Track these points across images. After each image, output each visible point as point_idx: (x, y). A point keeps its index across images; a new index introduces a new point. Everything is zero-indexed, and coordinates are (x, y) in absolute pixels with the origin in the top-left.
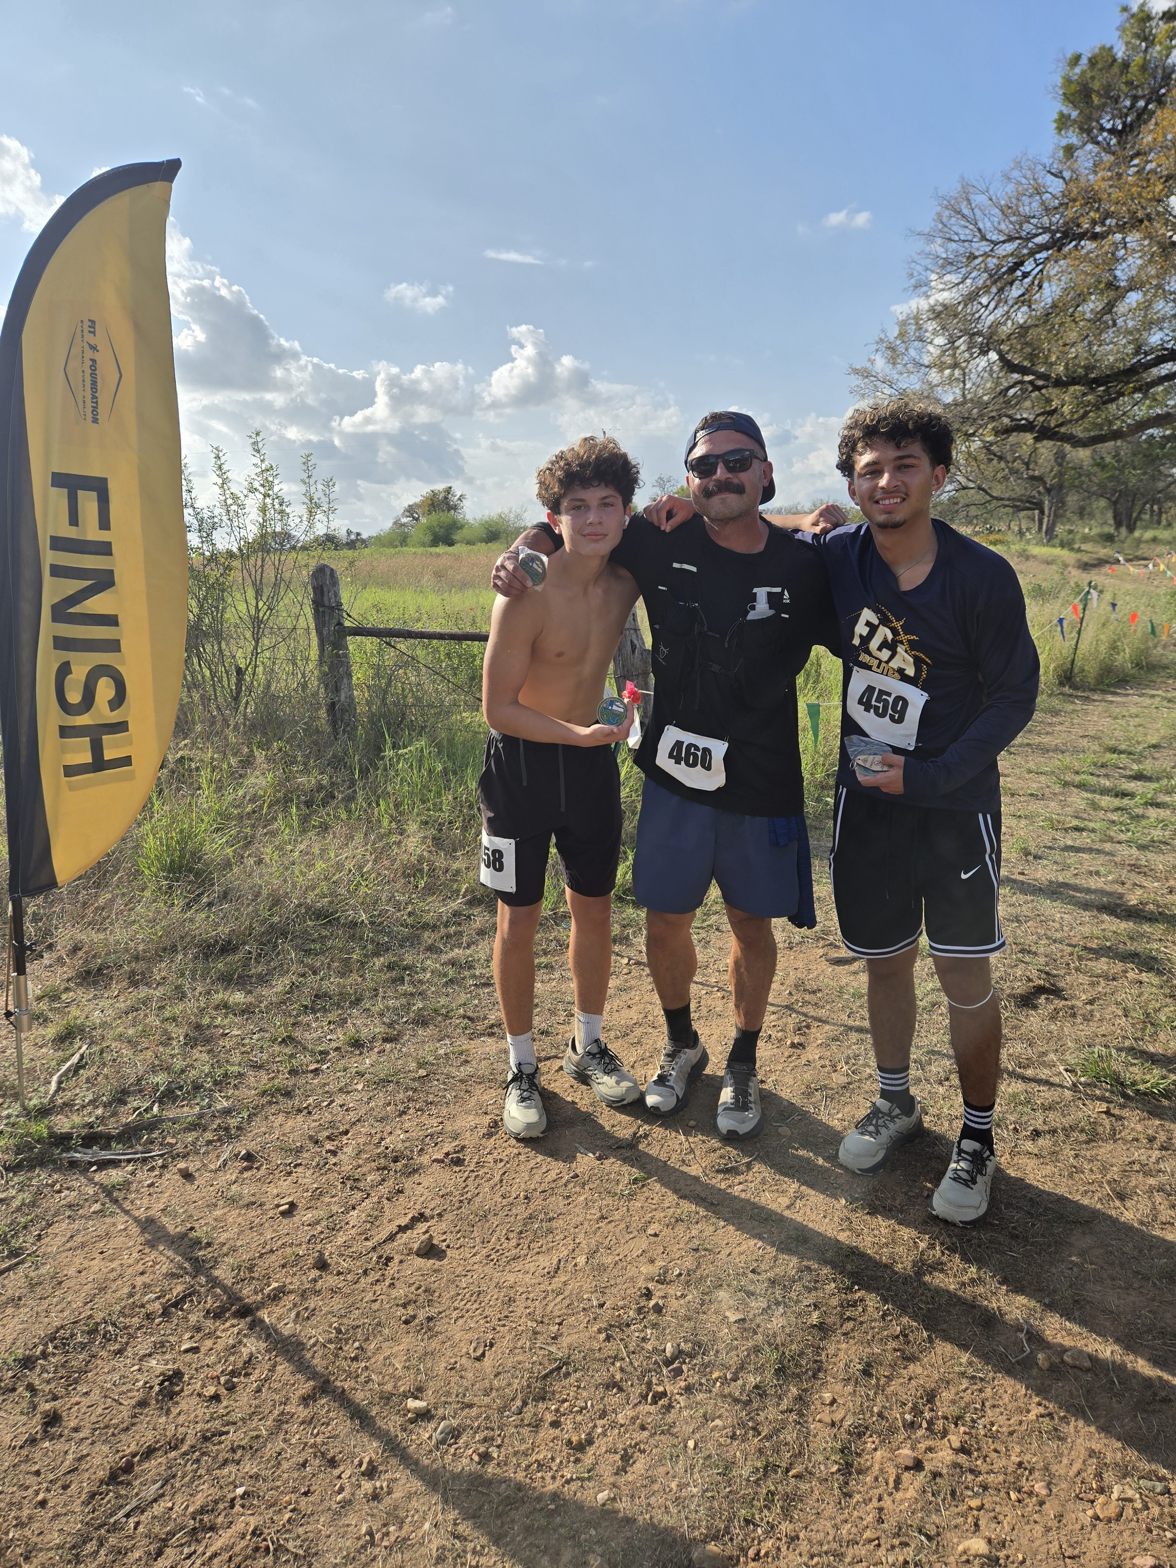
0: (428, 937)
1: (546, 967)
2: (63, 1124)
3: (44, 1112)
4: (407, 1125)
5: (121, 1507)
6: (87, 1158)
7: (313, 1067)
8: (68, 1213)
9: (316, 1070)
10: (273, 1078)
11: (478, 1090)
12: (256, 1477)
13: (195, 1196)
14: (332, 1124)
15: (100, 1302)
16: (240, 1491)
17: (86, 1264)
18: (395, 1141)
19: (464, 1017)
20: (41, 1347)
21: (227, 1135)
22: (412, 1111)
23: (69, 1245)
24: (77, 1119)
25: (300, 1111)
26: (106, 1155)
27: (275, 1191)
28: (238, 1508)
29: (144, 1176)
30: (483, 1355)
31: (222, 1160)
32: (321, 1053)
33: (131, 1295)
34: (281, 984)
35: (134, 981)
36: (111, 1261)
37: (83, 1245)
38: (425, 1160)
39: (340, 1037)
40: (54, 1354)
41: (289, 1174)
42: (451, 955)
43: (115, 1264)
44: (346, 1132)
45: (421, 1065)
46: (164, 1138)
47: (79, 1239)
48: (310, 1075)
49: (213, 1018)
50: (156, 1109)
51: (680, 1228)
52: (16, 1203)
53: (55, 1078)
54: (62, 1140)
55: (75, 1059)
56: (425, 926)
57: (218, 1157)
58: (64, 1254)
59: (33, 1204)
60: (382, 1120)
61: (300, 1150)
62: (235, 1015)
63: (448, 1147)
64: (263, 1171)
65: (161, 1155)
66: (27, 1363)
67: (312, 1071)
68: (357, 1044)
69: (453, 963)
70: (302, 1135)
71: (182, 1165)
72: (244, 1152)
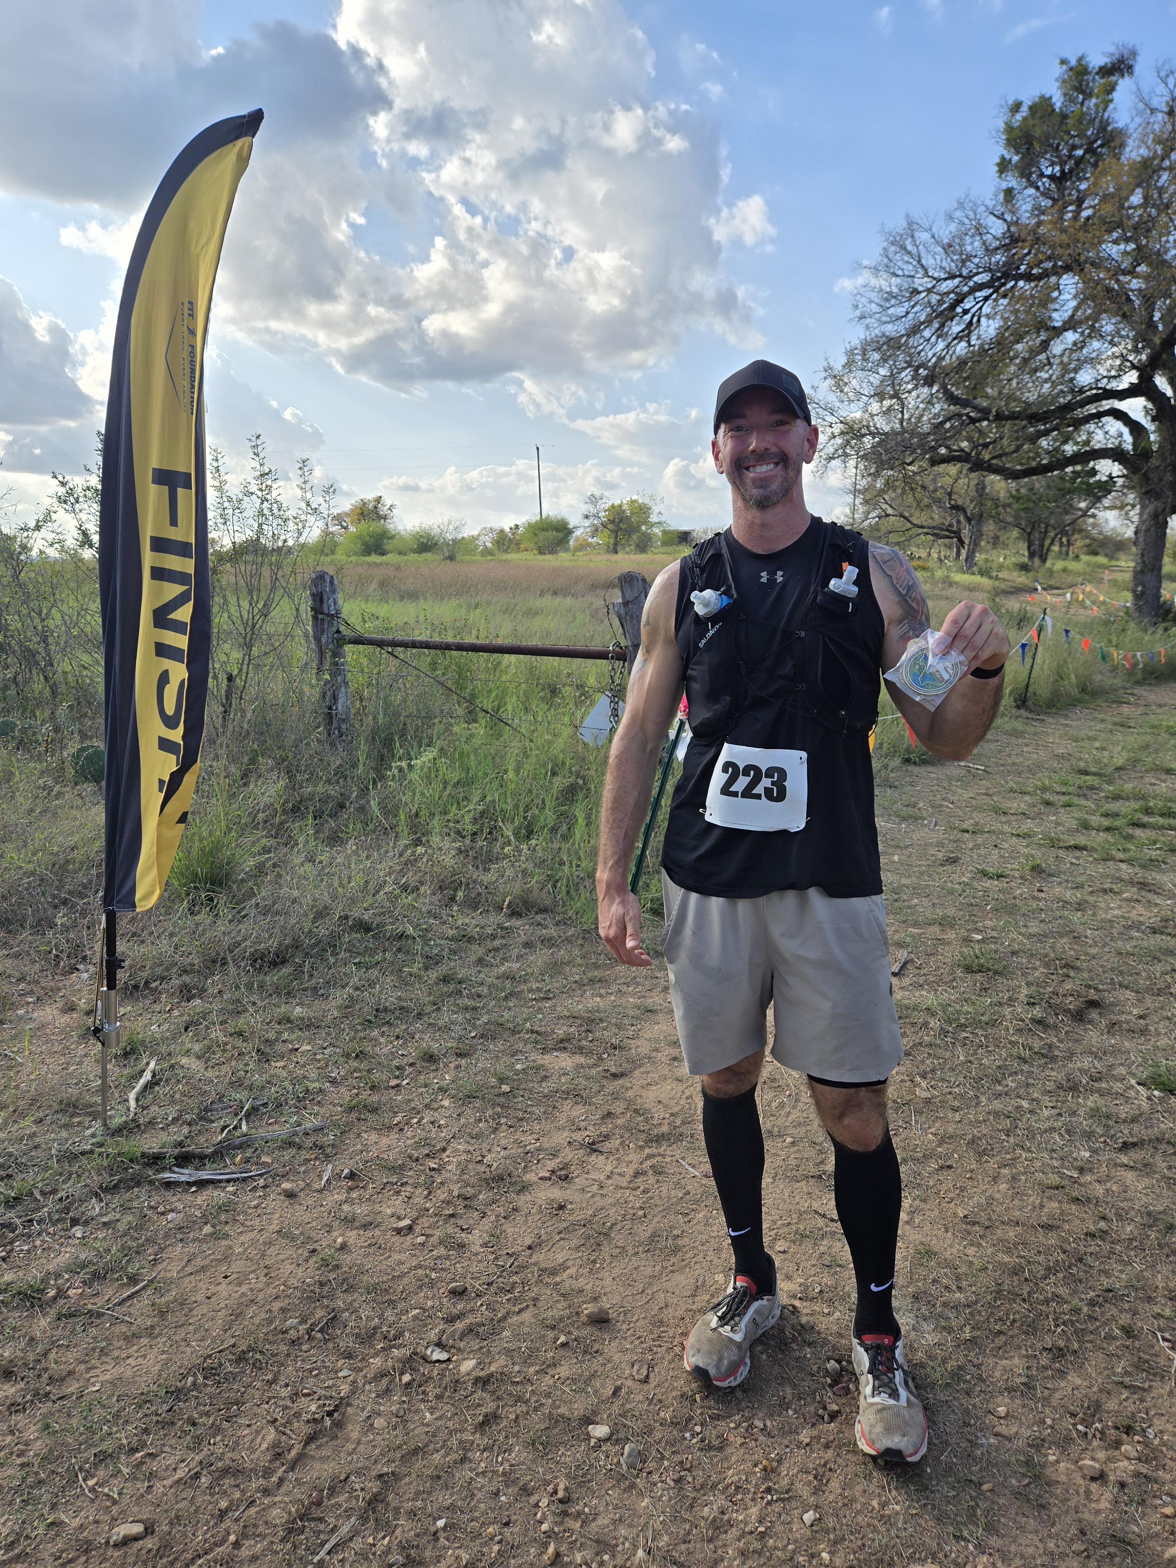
0: (477, 951)
1: (600, 981)
2: (151, 1143)
3: (131, 1128)
4: (503, 1142)
5: (322, 1544)
6: (183, 1178)
7: (393, 1082)
8: (180, 1236)
9: (398, 1086)
10: (357, 1095)
11: (567, 1105)
12: (452, 1508)
13: (307, 1217)
14: (428, 1141)
15: (237, 1329)
16: (441, 1523)
17: (213, 1289)
18: (495, 1159)
19: (532, 1032)
20: (191, 1379)
21: (325, 1153)
22: (504, 1127)
23: (189, 1269)
24: (164, 1137)
25: (390, 1128)
26: (204, 1175)
27: (389, 1211)
28: (443, 1541)
29: (248, 1197)
30: (647, 1376)
31: (325, 1179)
32: (398, 1068)
33: (270, 1321)
34: (339, 996)
35: (186, 993)
36: (240, 1284)
37: (203, 1269)
38: (531, 1177)
39: (412, 1052)
40: (206, 1385)
41: (398, 1193)
42: (503, 969)
43: (244, 1289)
44: (444, 1150)
45: (502, 1080)
46: (259, 1157)
47: (199, 1262)
48: (393, 1092)
49: (280, 1033)
50: (244, 1127)
51: (808, 1244)
52: (122, 1227)
53: (132, 1096)
54: (155, 1160)
55: (147, 1076)
56: (471, 939)
57: (320, 1177)
58: (187, 1280)
59: (140, 1227)
60: (477, 1137)
61: (402, 1167)
62: (301, 1029)
63: (551, 1165)
64: (370, 1191)
65: (261, 1175)
66: (178, 1394)
67: (393, 1087)
68: (430, 1058)
69: (509, 976)
70: (400, 1153)
71: (286, 1185)
72: (346, 1171)
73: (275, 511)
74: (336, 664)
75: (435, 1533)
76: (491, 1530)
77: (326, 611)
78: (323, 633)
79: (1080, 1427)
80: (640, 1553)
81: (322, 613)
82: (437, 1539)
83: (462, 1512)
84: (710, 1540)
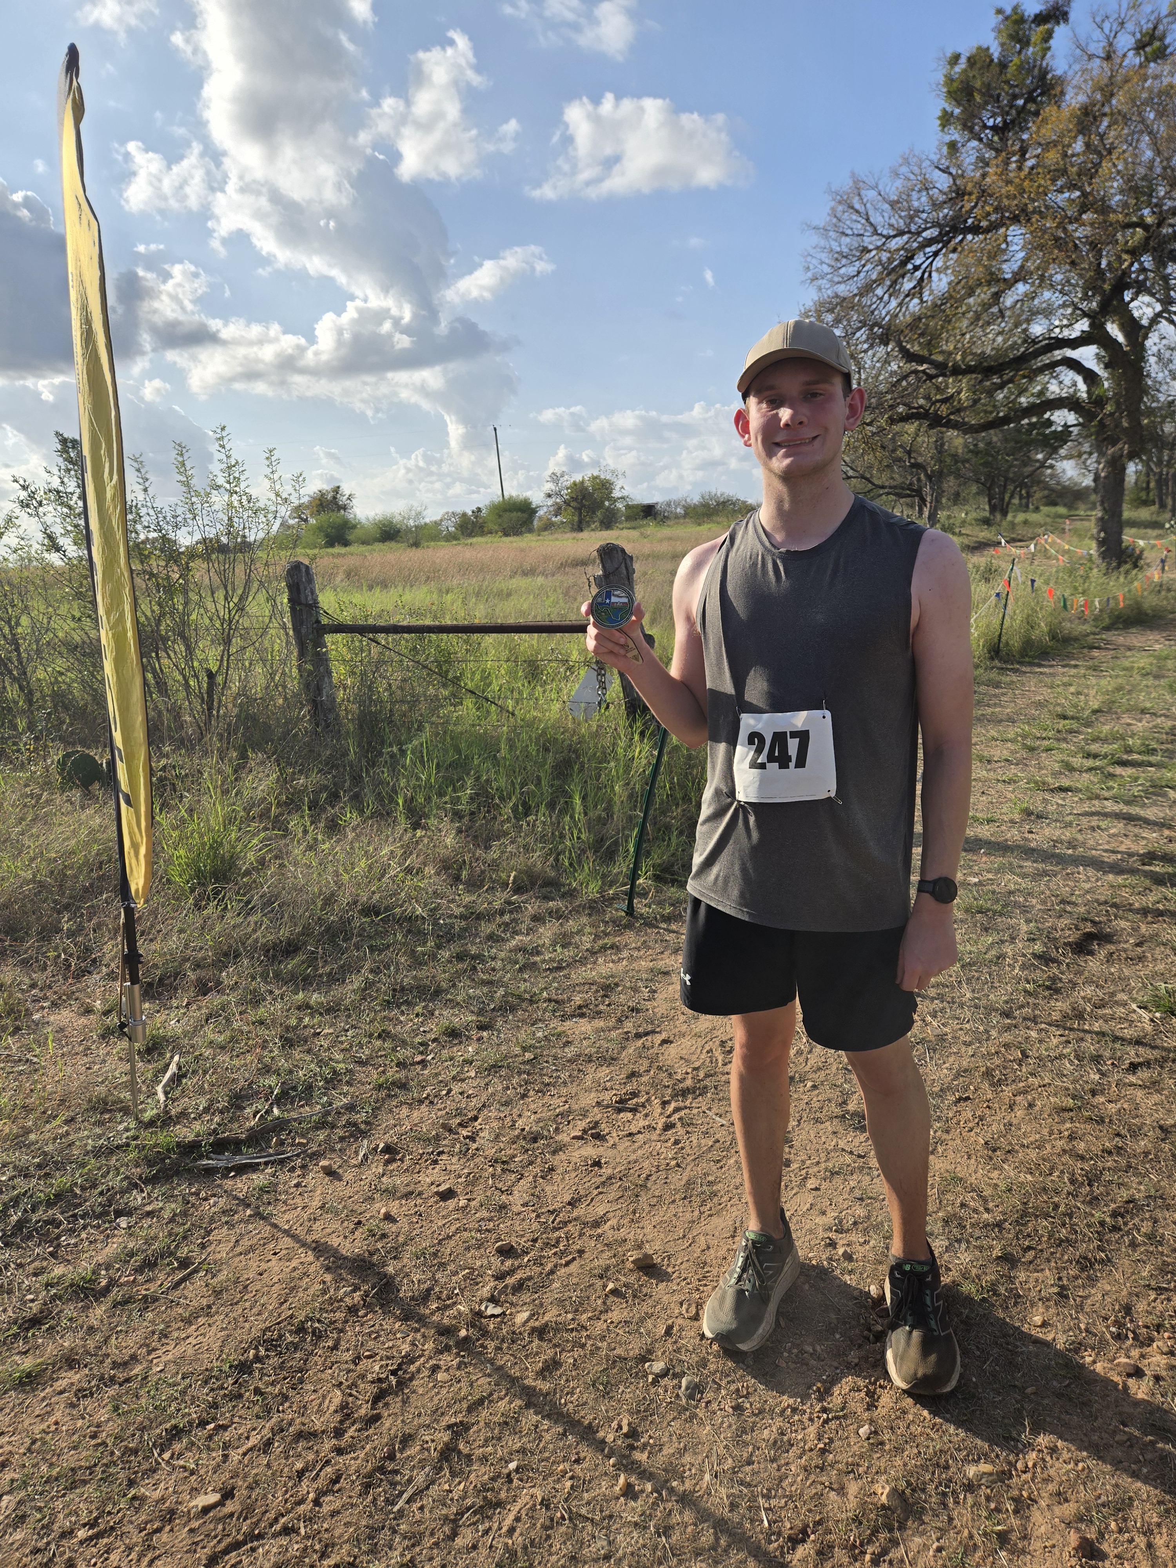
0: (486, 928)
1: (612, 947)
2: (185, 1133)
3: (165, 1120)
4: (532, 1107)
5: (401, 1493)
6: (221, 1164)
7: (419, 1058)
8: (224, 1219)
9: (423, 1061)
10: (384, 1072)
11: (590, 1068)
12: (523, 1451)
13: (348, 1192)
14: (459, 1112)
15: (294, 1301)
16: (512, 1466)
17: (264, 1266)
18: (527, 1122)
19: (550, 1000)
20: (252, 1352)
21: (357, 1132)
22: (532, 1093)
23: (239, 1249)
24: (197, 1126)
25: (421, 1102)
26: (240, 1160)
27: (428, 1180)
28: (516, 1482)
29: (288, 1179)
30: (697, 1314)
31: (361, 1154)
32: (421, 1044)
33: (324, 1292)
34: (355, 982)
35: (203, 989)
36: (289, 1260)
37: (252, 1249)
38: (563, 1137)
39: (434, 1028)
40: (268, 1357)
41: (435, 1162)
42: (514, 943)
43: (294, 1263)
44: (475, 1118)
45: (525, 1049)
46: (294, 1139)
47: (246, 1243)
48: (419, 1068)
49: (300, 1020)
50: (276, 1111)
51: (838, 1180)
52: (167, 1215)
53: (159, 1089)
54: (191, 1149)
55: (173, 1069)
56: (479, 917)
57: (357, 1153)
58: (237, 1259)
59: (185, 1214)
60: (506, 1104)
61: (437, 1137)
62: (321, 1014)
63: (582, 1124)
64: (407, 1162)
65: (298, 1155)
66: (244, 1368)
67: (418, 1063)
68: (453, 1034)
69: (522, 949)
70: (433, 1124)
71: (324, 1163)
72: (382, 1145)
73: (245, 502)
74: (318, 654)
75: (509, 1475)
76: (561, 1467)
77: (303, 600)
78: (302, 624)
79: (1113, 1329)
80: (707, 1477)
81: (300, 604)
82: (510, 1481)
83: (532, 1454)
84: (773, 1461)
